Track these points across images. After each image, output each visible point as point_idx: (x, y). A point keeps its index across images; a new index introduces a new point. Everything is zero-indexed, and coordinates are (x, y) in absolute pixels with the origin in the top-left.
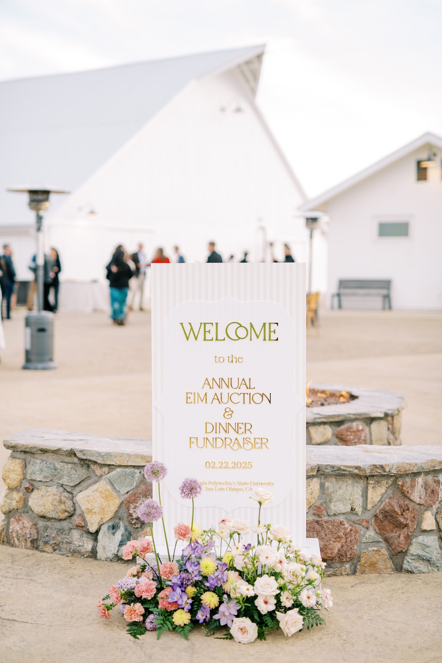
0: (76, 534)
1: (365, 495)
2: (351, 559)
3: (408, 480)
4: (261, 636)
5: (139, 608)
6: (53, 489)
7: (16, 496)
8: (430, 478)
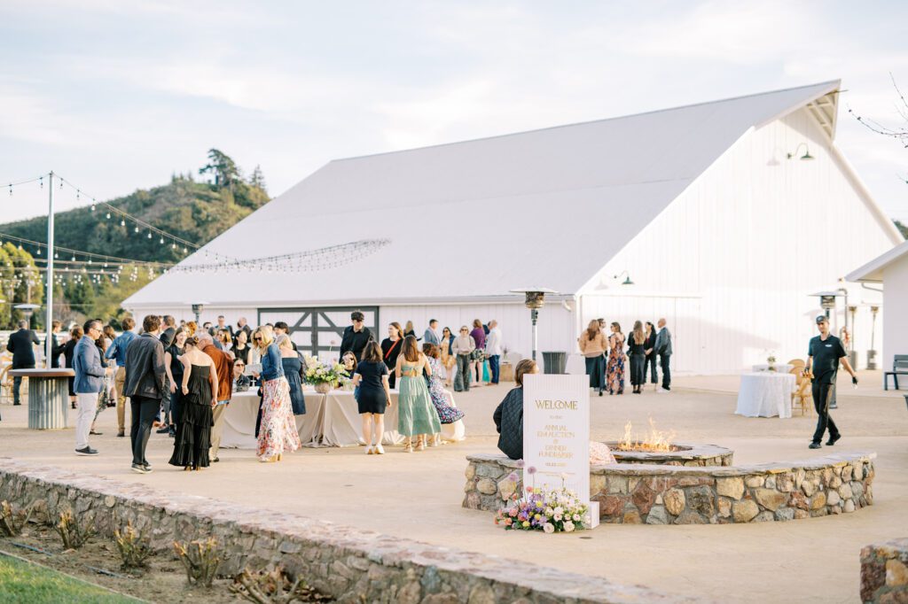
0: (497, 502)
1: (627, 485)
2: (620, 515)
3: (649, 478)
4: (556, 531)
5: (510, 519)
6: (488, 480)
7: (471, 483)
8: (660, 478)
